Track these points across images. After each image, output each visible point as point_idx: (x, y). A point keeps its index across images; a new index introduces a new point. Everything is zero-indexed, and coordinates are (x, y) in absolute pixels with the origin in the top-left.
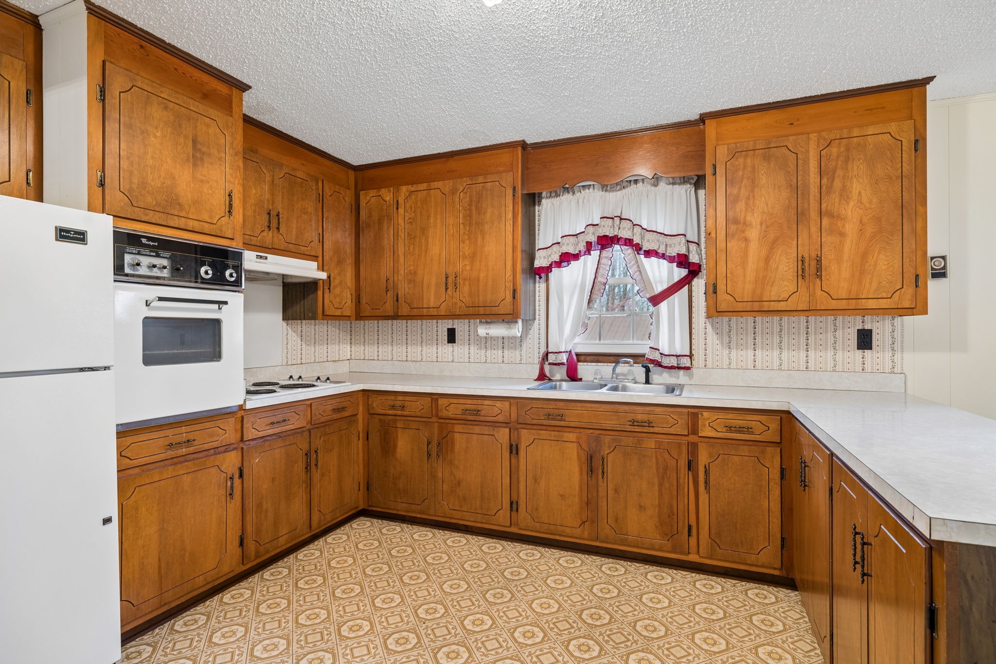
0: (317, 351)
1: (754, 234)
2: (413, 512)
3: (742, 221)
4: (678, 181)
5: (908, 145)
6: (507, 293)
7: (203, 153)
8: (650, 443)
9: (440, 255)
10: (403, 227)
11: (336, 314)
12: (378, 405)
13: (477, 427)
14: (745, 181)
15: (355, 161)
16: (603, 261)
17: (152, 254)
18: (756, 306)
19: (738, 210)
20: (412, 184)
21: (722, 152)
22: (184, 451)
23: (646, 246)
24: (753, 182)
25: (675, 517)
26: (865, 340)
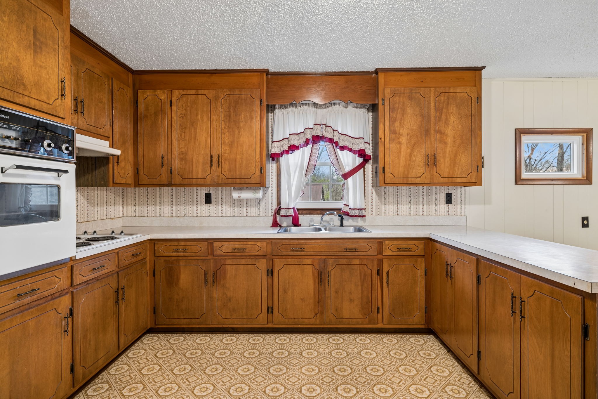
0: (99, 211)
1: (404, 140)
2: (194, 324)
3: (398, 132)
4: (359, 106)
5: (474, 99)
6: (257, 169)
7: (42, 43)
8: (357, 262)
9: (206, 141)
10: (176, 119)
11: (122, 183)
12: (162, 250)
13: (243, 260)
14: (399, 110)
15: (135, 67)
16: (314, 151)
17: (5, 126)
18: (405, 181)
19: (396, 126)
20: (183, 89)
21: (388, 91)
22: (29, 299)
23: (341, 144)
24: (404, 111)
25: (370, 303)
26: (449, 199)
